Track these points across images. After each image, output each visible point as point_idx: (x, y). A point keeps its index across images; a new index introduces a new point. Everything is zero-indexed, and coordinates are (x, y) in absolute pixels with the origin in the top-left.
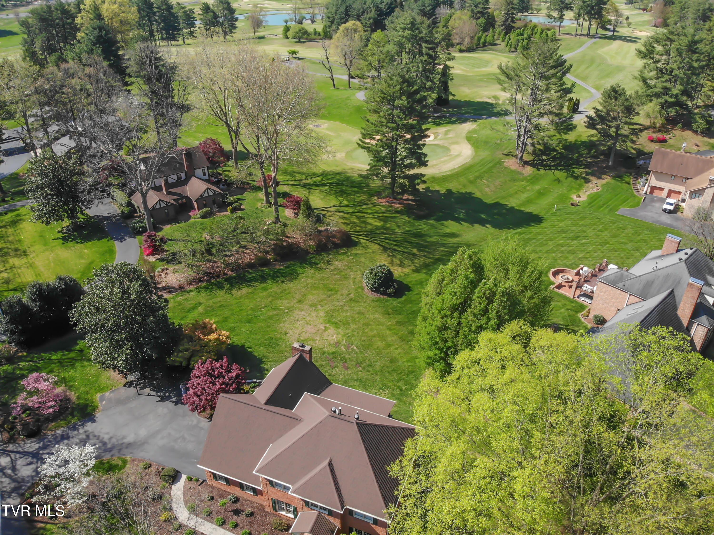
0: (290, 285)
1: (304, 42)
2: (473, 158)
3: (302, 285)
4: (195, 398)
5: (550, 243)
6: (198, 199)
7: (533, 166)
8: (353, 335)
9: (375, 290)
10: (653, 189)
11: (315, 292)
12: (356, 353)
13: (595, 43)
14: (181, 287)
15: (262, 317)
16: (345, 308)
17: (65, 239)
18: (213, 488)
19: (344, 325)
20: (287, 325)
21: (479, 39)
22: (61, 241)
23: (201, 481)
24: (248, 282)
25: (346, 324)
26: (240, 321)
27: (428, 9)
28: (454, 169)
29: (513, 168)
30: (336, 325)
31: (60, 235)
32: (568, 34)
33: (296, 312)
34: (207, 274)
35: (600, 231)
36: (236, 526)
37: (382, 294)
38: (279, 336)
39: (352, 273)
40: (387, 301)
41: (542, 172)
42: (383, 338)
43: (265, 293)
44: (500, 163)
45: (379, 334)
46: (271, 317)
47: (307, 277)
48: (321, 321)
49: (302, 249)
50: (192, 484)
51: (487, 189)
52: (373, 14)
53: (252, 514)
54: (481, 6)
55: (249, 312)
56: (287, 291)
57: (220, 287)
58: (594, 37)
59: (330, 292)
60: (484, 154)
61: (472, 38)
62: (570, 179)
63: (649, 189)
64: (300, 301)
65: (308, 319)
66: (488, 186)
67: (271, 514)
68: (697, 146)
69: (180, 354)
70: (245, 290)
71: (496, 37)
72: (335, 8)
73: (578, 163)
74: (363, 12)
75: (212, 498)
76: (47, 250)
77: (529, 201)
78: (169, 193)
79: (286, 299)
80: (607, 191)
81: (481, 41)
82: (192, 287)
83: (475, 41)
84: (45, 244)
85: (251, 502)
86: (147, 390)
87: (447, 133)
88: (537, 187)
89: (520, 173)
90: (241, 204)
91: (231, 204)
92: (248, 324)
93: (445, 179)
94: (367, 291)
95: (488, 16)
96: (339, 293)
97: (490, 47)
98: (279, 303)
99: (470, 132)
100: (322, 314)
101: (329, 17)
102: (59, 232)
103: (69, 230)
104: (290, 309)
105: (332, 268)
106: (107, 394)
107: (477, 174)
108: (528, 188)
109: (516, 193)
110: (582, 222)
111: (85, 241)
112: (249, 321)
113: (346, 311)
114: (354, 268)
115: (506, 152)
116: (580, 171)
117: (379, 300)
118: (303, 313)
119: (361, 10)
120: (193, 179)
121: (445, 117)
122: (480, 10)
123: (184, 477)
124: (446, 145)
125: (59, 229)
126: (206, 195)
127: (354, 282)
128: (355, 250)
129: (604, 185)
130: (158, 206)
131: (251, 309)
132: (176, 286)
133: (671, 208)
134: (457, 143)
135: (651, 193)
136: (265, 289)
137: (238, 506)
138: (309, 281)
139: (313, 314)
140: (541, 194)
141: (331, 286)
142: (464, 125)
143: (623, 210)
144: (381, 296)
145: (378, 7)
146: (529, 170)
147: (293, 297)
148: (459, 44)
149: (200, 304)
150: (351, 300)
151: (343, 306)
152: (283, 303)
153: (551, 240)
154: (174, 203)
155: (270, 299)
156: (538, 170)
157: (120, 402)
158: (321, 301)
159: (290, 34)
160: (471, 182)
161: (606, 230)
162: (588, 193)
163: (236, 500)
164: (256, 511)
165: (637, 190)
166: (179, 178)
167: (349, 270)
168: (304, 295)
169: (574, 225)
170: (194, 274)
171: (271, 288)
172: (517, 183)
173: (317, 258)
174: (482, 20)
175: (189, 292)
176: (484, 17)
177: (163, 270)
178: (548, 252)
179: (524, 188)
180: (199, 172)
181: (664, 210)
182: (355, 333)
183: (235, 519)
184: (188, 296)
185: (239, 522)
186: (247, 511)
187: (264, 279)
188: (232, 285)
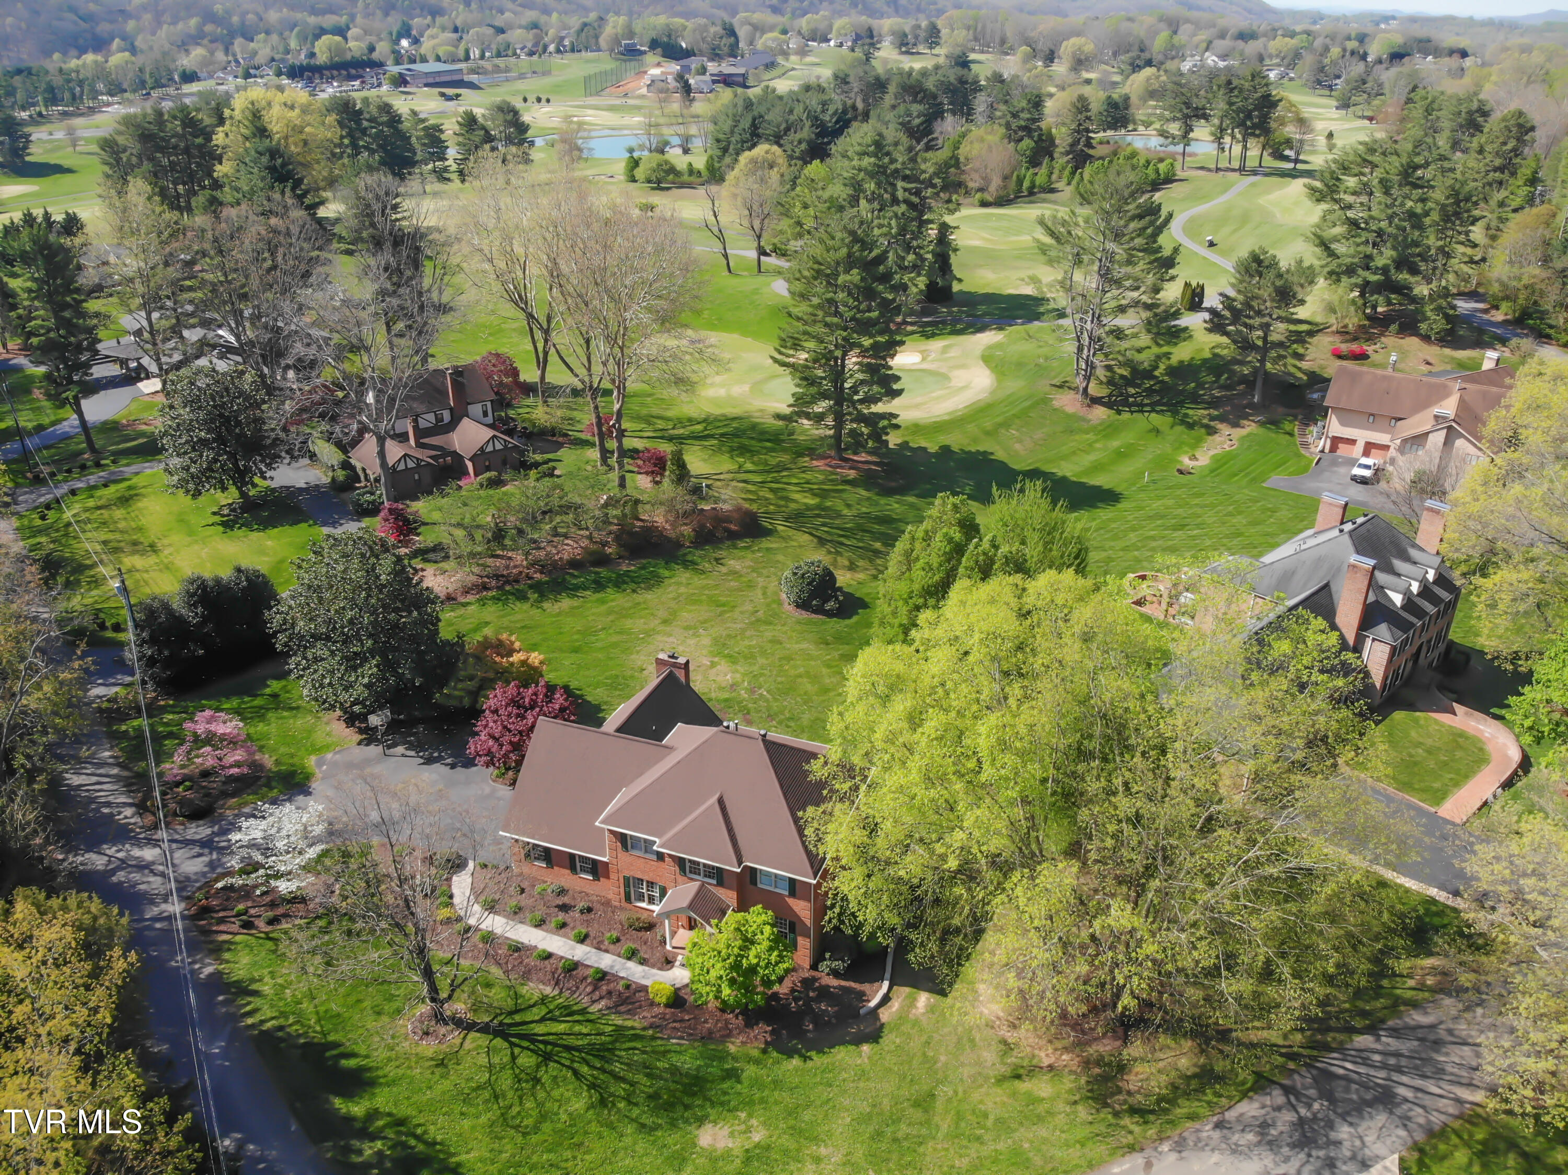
0: (648, 597)
1: (668, 189)
2: (992, 392)
3: (670, 596)
5: (1132, 535)
6: (474, 455)
7: (1109, 405)
8: (762, 675)
9: (803, 605)
10: (1335, 441)
11: (693, 607)
12: (767, 701)
13: (1253, 185)
14: (451, 597)
15: (599, 645)
16: (748, 633)
17: (228, 525)
19: (746, 658)
21: (1020, 181)
22: (221, 529)
23: (502, 867)
24: (572, 591)
25: (750, 657)
26: (561, 650)
27: (917, 121)
28: (957, 411)
29: (1070, 410)
30: (732, 659)
31: (217, 519)
32: (1201, 168)
33: (659, 638)
34: (497, 577)
35: (1230, 514)
36: (563, 925)
37: (815, 612)
38: (629, 673)
39: (760, 579)
40: (824, 623)
41: (1126, 416)
42: (815, 678)
43: (603, 608)
44: (1045, 401)
45: (807, 672)
46: (615, 645)
47: (679, 584)
48: (705, 652)
49: (669, 540)
50: (487, 873)
51: (1017, 446)
52: (806, 132)
53: (589, 910)
54: (1025, 115)
55: (576, 637)
56: (643, 606)
57: (521, 597)
58: (1254, 173)
59: (721, 609)
60: (1015, 385)
61: (1006, 178)
62: (1180, 429)
63: (1329, 442)
64: (665, 622)
66: (1020, 441)
67: (621, 908)
68: (1428, 363)
69: (460, 686)
70: (566, 603)
71: (1054, 177)
72: (730, 122)
73: (1195, 399)
74: (788, 129)
75: (522, 891)
76: (196, 542)
77: (1097, 467)
78: (421, 445)
79: (641, 617)
80: (1249, 447)
81: (1026, 184)
82: (470, 598)
83: (1012, 184)
84: (191, 533)
86: (400, 749)
87: (945, 349)
88: (1115, 443)
89: (1084, 420)
90: (554, 468)
91: (536, 465)
92: (573, 655)
93: (938, 427)
94: (789, 608)
95: (1040, 135)
96: (737, 610)
97: (1043, 195)
98: (628, 623)
99: (990, 347)
100: (706, 641)
101: (718, 141)
102: (214, 513)
103: (233, 510)
104: (649, 633)
105: (724, 569)
106: (329, 756)
107: (999, 419)
108: (1098, 445)
109: (1074, 453)
110: (1196, 501)
111: (266, 528)
112: (576, 650)
113: (750, 638)
114: (765, 572)
115: (1057, 381)
116: (1197, 413)
117: (808, 622)
118: (671, 639)
119: (783, 126)
120: (465, 421)
121: (944, 323)
122: (1023, 123)
123: (472, 864)
124: (943, 370)
125: (215, 509)
126: (490, 448)
127: (764, 594)
128: (766, 543)
129: (1242, 439)
130: (403, 465)
131: (579, 632)
132: (442, 595)
133: (1368, 474)
134: (963, 366)
135: (1333, 449)
136: (603, 602)
138: (683, 590)
139: (692, 642)
140: (1121, 455)
141: (723, 599)
142: (979, 336)
143: (1276, 480)
144: (813, 615)
145: (817, 118)
146: (1101, 412)
147: (653, 615)
148: (981, 190)
149: (487, 623)
150: (758, 620)
151: (743, 630)
152: (636, 624)
153: (1133, 529)
154: (432, 461)
155: (611, 618)
156: (1119, 412)
157: (352, 767)
158: (705, 622)
159: (640, 173)
160: (988, 433)
161: (1240, 513)
162: (1212, 453)
163: (562, 892)
164: (596, 906)
165: (1306, 445)
166: (439, 419)
167: (754, 574)
168: (674, 613)
169: (1180, 507)
170: (473, 578)
171: (613, 600)
172: (1077, 437)
173: (696, 554)
174: (1027, 143)
175: (465, 605)
176: (1031, 137)
178: (1124, 549)
179: (1090, 445)
180: (476, 409)
181: (1355, 478)
182: (765, 671)
183: (561, 917)
184: (461, 611)
185: (569, 920)
186: (582, 904)
187: (599, 586)
188: (543, 596)
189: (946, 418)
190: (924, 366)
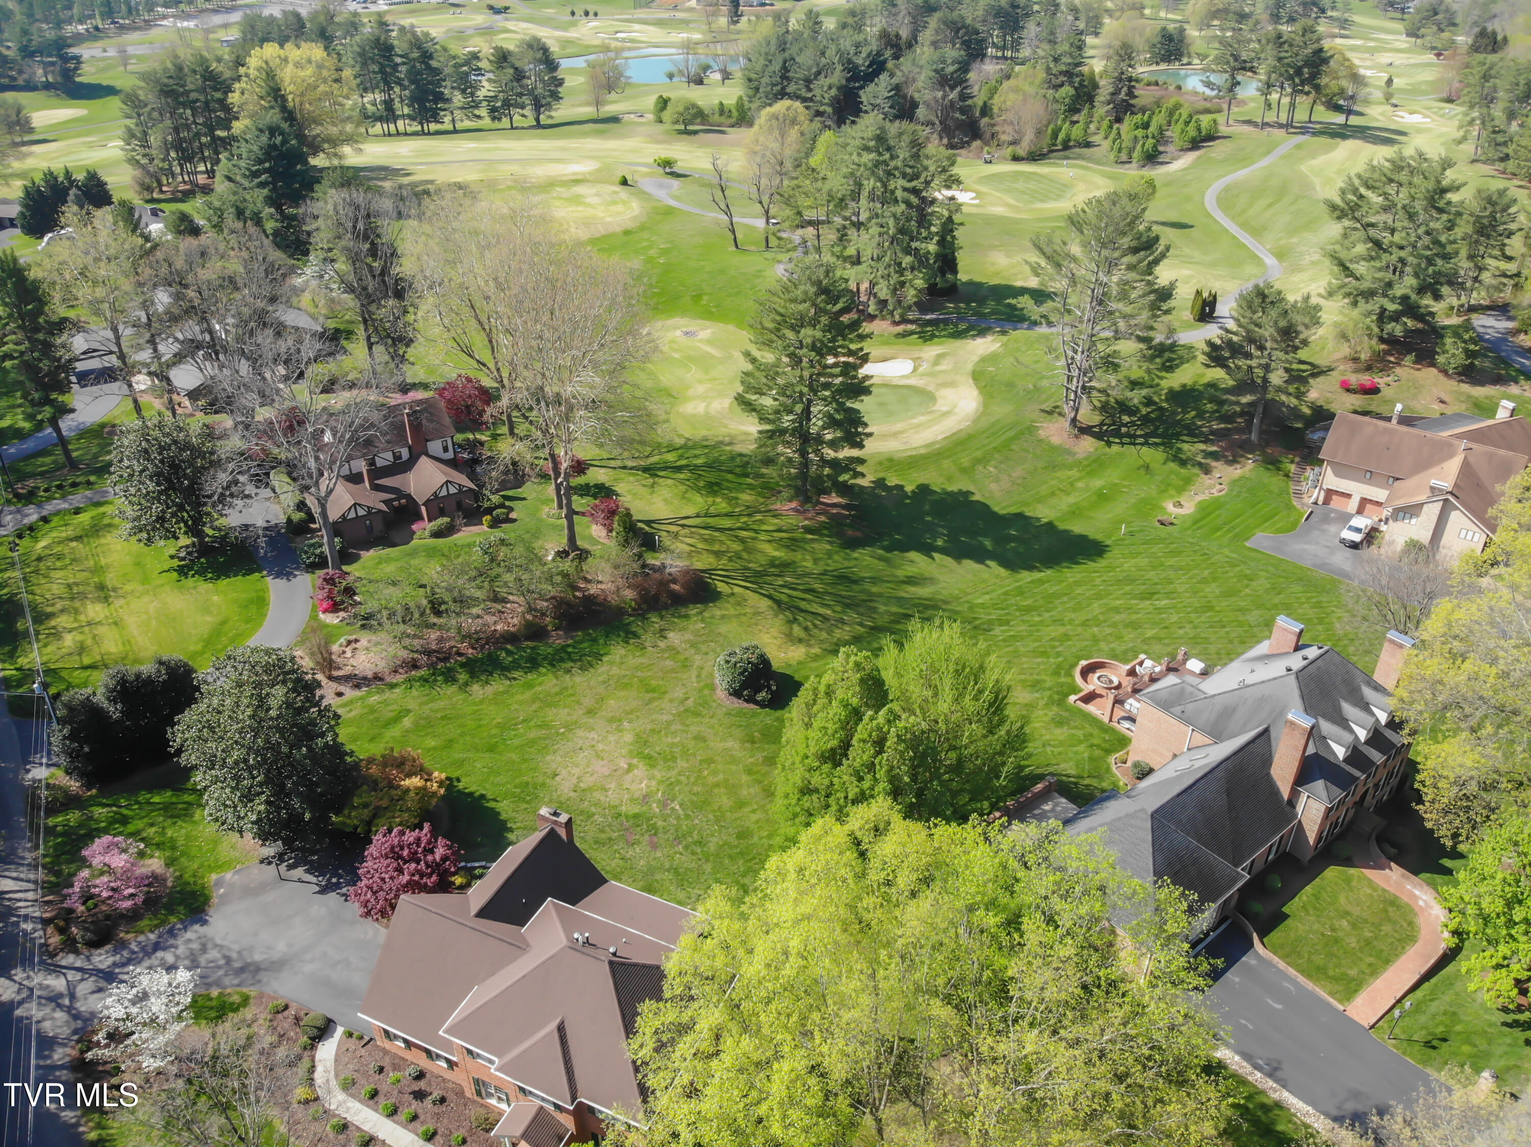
0: (579, 680)
1: (695, 133)
2: (976, 420)
3: (601, 679)
4: (369, 894)
5: (1096, 605)
6: (428, 500)
7: (1099, 436)
8: (679, 782)
9: (734, 692)
10: (1330, 493)
11: (622, 693)
12: (678, 818)
13: (1298, 147)
14: (377, 678)
15: (516, 742)
16: (673, 728)
17: (182, 571)
18: (386, 1052)
19: (666, 760)
20: (559, 759)
21: (1055, 135)
22: (175, 574)
23: (367, 1038)
24: (504, 669)
25: (670, 759)
26: (476, 748)
27: (951, 69)
28: (934, 443)
29: (1056, 440)
30: (651, 762)
31: (173, 563)
32: (1249, 122)
33: (580, 733)
34: (428, 653)
35: (1204, 581)
36: (415, 1118)
37: (747, 701)
38: (540, 779)
39: (698, 657)
40: (754, 715)
41: (1115, 448)
42: (732, 788)
43: (528, 695)
44: (1031, 430)
45: (727, 780)
46: (532, 743)
47: (612, 663)
48: (624, 752)
49: (611, 607)
50: (352, 1044)
51: (994, 486)
52: (837, 77)
53: (443, 1100)
54: (1066, 60)
55: (494, 731)
56: (570, 691)
57: (450, 677)
58: (1304, 130)
59: (650, 695)
60: (1002, 410)
61: (1039, 133)
62: (1173, 466)
63: (1322, 494)
64: (590, 712)
65: (600, 747)
66: (997, 480)
67: (474, 1102)
68: (1442, 402)
69: (354, 813)
70: (496, 686)
71: (1092, 127)
73: (1193, 433)
74: (819, 73)
75: (381, 1070)
76: (147, 592)
77: (1075, 512)
78: (376, 488)
79: (565, 707)
80: (1238, 495)
81: (1061, 136)
82: (399, 678)
83: (1047, 140)
84: (145, 581)
85: (444, 1080)
86: (298, 873)
87: (939, 358)
88: (1097, 483)
89: (1068, 452)
90: (511, 509)
91: (489, 511)
92: (487, 755)
93: (914, 462)
94: (721, 693)
95: (1081, 83)
96: (668, 696)
97: (1077, 150)
98: (551, 713)
99: (984, 360)
100: (628, 737)
101: (750, 80)
102: (172, 557)
103: (189, 553)
104: (570, 727)
105: (662, 644)
106: (228, 876)
107: (979, 454)
108: (1080, 484)
109: (1053, 494)
110: (1171, 562)
111: (218, 578)
112: (492, 749)
113: (675, 733)
114: (703, 648)
115: (1047, 406)
116: (1190, 448)
117: (740, 713)
118: (592, 735)
119: (814, 70)
120: (424, 460)
121: (946, 322)
122: (1064, 68)
123: (340, 1031)
124: (930, 388)
125: (172, 552)
126: (444, 493)
127: (698, 676)
128: (713, 610)
129: (1234, 483)
130: (352, 515)
131: (498, 725)
132: (370, 674)
133: (1357, 538)
134: (952, 384)
135: (1326, 502)
136: (529, 686)
137: (422, 1085)
138: (615, 671)
139: (612, 738)
140: (1102, 497)
141: (654, 683)
142: (979, 341)
143: (1261, 539)
144: (746, 705)
145: (850, 61)
146: (1088, 444)
147: (579, 703)
148: (1014, 143)
149: (408, 711)
150: (686, 711)
151: (669, 723)
152: (558, 715)
153: (1098, 597)
154: (384, 507)
155: (535, 706)
156: (1109, 443)
157: (249, 892)
158: (631, 712)
159: (667, 115)
160: (964, 471)
161: (1215, 579)
162: (1199, 498)
163: (421, 1076)
164: (450, 1096)
165: (1299, 494)
166: (397, 457)
167: (692, 651)
168: (601, 700)
169: (1154, 568)
170: (405, 653)
171: (540, 684)
172: (1059, 474)
173: (639, 624)
174: (1067, 91)
175: (392, 686)
176: (1071, 83)
177: (349, 643)
178: (1085, 624)
179: (1072, 484)
180: (435, 446)
181: (1343, 541)
182: (682, 778)
183: (415, 1105)
184: (388, 695)
185: (420, 1111)
186: (436, 1095)
187: (533, 664)
188: (473, 675)
189: (923, 451)
190: (912, 382)
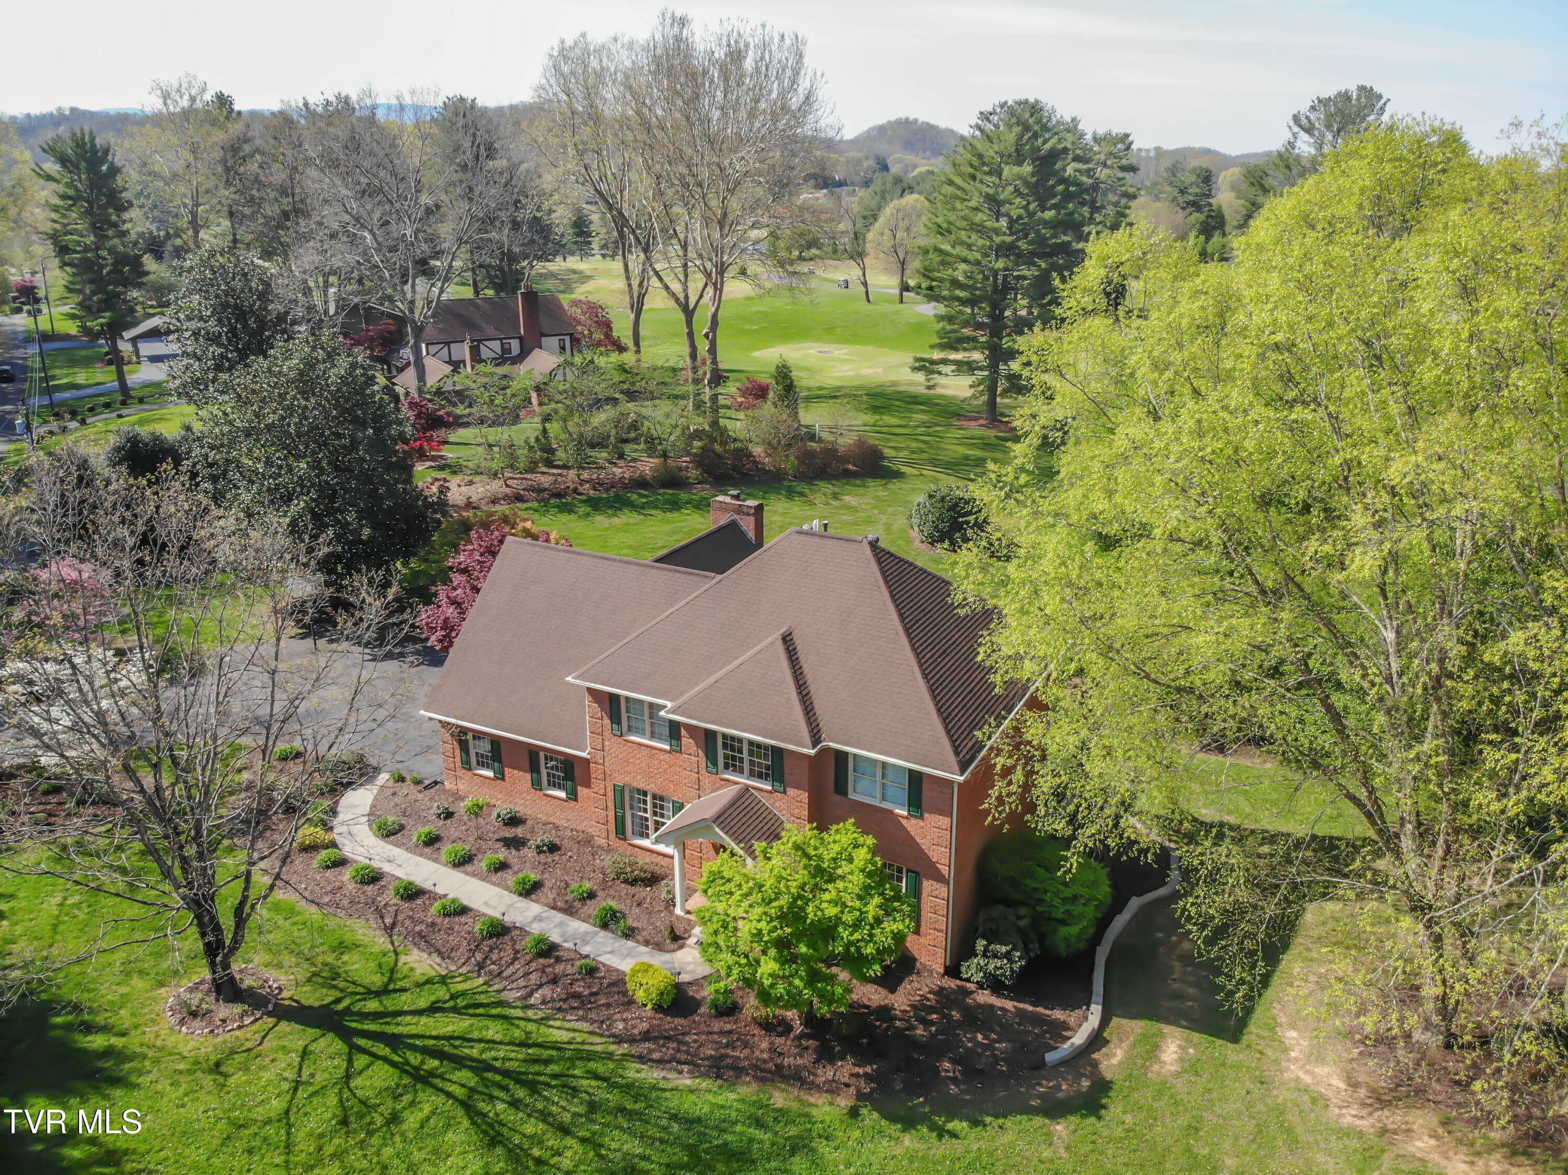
14: (471, 506)
18: (459, 798)
23: (428, 782)
24: (637, 508)
36: (502, 868)
49: (767, 471)
50: (404, 789)
53: (553, 848)
57: (567, 509)
67: (609, 850)
70: (627, 518)
75: (449, 815)
85: (556, 827)
94: (921, 546)
95: (1210, 210)
105: (835, 505)
120: (537, 352)
123: (384, 776)
132: (461, 503)
136: (670, 521)
137: (519, 831)
163: (514, 821)
164: (566, 844)
166: (506, 352)
167: (876, 511)
170: (507, 491)
171: (682, 519)
173: (806, 487)
176: (1200, 212)
177: (436, 481)
180: (551, 341)
183: (502, 854)
185: (513, 861)
186: (542, 842)
187: (674, 506)
